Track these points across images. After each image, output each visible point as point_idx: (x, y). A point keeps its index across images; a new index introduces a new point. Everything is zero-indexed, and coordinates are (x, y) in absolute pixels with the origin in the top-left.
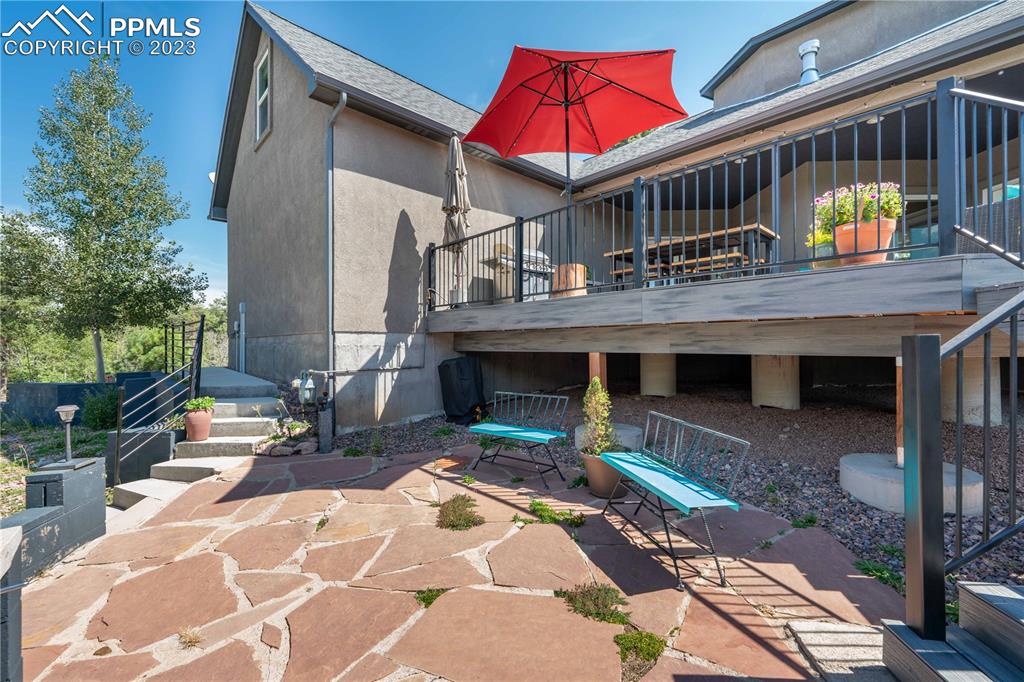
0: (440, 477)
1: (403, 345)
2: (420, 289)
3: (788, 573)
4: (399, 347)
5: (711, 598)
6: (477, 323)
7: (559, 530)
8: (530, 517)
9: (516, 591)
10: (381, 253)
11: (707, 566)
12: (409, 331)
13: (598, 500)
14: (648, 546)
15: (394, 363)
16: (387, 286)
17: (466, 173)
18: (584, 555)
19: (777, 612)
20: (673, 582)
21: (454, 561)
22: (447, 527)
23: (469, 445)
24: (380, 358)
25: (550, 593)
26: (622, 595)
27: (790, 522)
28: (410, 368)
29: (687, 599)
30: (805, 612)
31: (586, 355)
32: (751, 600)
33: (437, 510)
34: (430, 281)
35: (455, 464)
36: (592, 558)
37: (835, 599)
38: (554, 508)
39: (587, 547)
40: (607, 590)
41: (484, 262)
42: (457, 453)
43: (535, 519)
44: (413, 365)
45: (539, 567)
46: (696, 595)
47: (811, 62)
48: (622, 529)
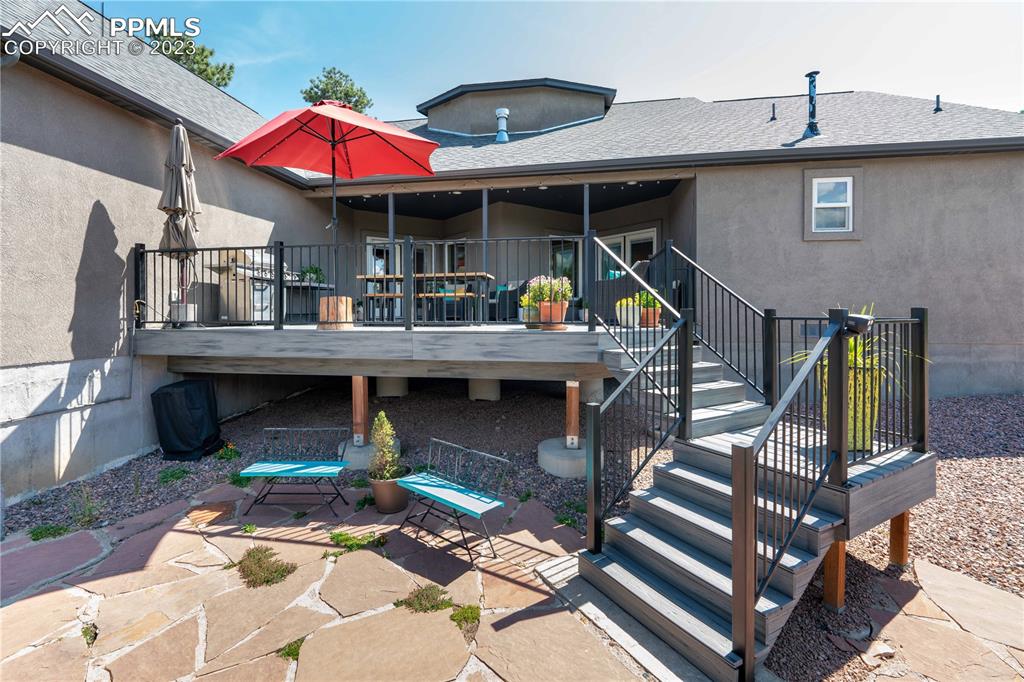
0: (211, 535)
1: (97, 374)
2: (122, 301)
3: (525, 536)
4: (92, 377)
5: (492, 569)
6: (220, 348)
7: (370, 554)
8: (336, 550)
9: (363, 615)
10: (65, 257)
11: (484, 547)
12: (107, 355)
13: (387, 517)
14: (441, 545)
15: (85, 397)
16: (73, 299)
17: (194, 169)
18: (400, 568)
19: (527, 564)
20: (468, 566)
21: (292, 613)
22: (261, 584)
23: (218, 486)
24: (62, 395)
25: (392, 606)
26: (441, 587)
27: (517, 499)
28: (108, 401)
29: (479, 575)
30: (540, 558)
31: (349, 379)
32: (513, 562)
33: (234, 570)
34: (138, 290)
35: (218, 514)
36: (406, 567)
37: (551, 545)
38: (356, 535)
39: (399, 560)
40: (430, 588)
41: (211, 268)
42: (209, 500)
43: (343, 550)
44: (114, 396)
45: (372, 590)
46: (483, 570)
47: (503, 125)
48: (417, 537)
